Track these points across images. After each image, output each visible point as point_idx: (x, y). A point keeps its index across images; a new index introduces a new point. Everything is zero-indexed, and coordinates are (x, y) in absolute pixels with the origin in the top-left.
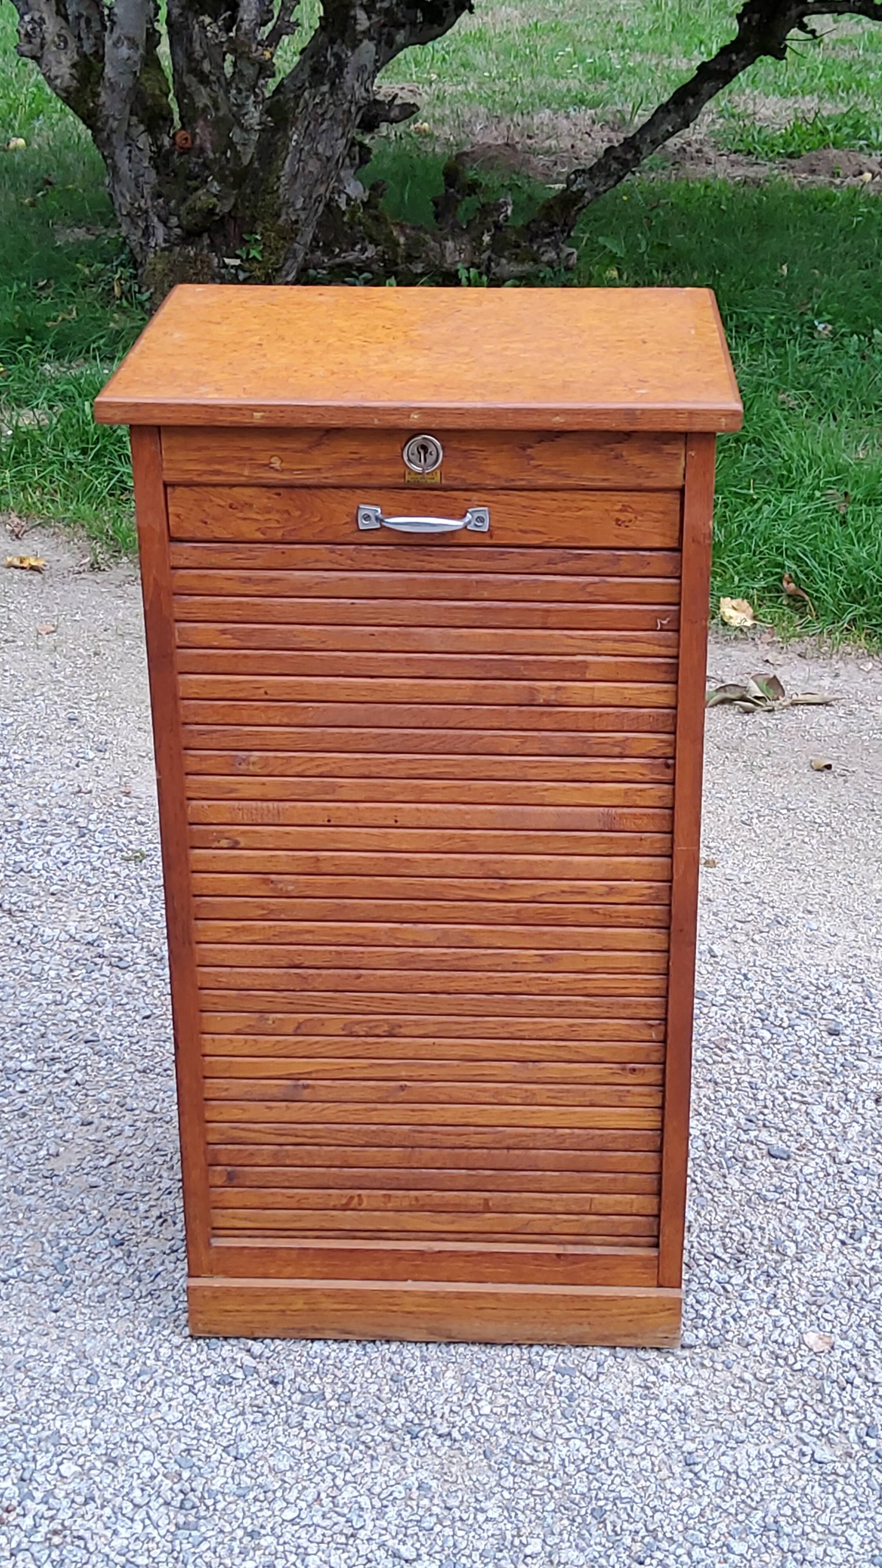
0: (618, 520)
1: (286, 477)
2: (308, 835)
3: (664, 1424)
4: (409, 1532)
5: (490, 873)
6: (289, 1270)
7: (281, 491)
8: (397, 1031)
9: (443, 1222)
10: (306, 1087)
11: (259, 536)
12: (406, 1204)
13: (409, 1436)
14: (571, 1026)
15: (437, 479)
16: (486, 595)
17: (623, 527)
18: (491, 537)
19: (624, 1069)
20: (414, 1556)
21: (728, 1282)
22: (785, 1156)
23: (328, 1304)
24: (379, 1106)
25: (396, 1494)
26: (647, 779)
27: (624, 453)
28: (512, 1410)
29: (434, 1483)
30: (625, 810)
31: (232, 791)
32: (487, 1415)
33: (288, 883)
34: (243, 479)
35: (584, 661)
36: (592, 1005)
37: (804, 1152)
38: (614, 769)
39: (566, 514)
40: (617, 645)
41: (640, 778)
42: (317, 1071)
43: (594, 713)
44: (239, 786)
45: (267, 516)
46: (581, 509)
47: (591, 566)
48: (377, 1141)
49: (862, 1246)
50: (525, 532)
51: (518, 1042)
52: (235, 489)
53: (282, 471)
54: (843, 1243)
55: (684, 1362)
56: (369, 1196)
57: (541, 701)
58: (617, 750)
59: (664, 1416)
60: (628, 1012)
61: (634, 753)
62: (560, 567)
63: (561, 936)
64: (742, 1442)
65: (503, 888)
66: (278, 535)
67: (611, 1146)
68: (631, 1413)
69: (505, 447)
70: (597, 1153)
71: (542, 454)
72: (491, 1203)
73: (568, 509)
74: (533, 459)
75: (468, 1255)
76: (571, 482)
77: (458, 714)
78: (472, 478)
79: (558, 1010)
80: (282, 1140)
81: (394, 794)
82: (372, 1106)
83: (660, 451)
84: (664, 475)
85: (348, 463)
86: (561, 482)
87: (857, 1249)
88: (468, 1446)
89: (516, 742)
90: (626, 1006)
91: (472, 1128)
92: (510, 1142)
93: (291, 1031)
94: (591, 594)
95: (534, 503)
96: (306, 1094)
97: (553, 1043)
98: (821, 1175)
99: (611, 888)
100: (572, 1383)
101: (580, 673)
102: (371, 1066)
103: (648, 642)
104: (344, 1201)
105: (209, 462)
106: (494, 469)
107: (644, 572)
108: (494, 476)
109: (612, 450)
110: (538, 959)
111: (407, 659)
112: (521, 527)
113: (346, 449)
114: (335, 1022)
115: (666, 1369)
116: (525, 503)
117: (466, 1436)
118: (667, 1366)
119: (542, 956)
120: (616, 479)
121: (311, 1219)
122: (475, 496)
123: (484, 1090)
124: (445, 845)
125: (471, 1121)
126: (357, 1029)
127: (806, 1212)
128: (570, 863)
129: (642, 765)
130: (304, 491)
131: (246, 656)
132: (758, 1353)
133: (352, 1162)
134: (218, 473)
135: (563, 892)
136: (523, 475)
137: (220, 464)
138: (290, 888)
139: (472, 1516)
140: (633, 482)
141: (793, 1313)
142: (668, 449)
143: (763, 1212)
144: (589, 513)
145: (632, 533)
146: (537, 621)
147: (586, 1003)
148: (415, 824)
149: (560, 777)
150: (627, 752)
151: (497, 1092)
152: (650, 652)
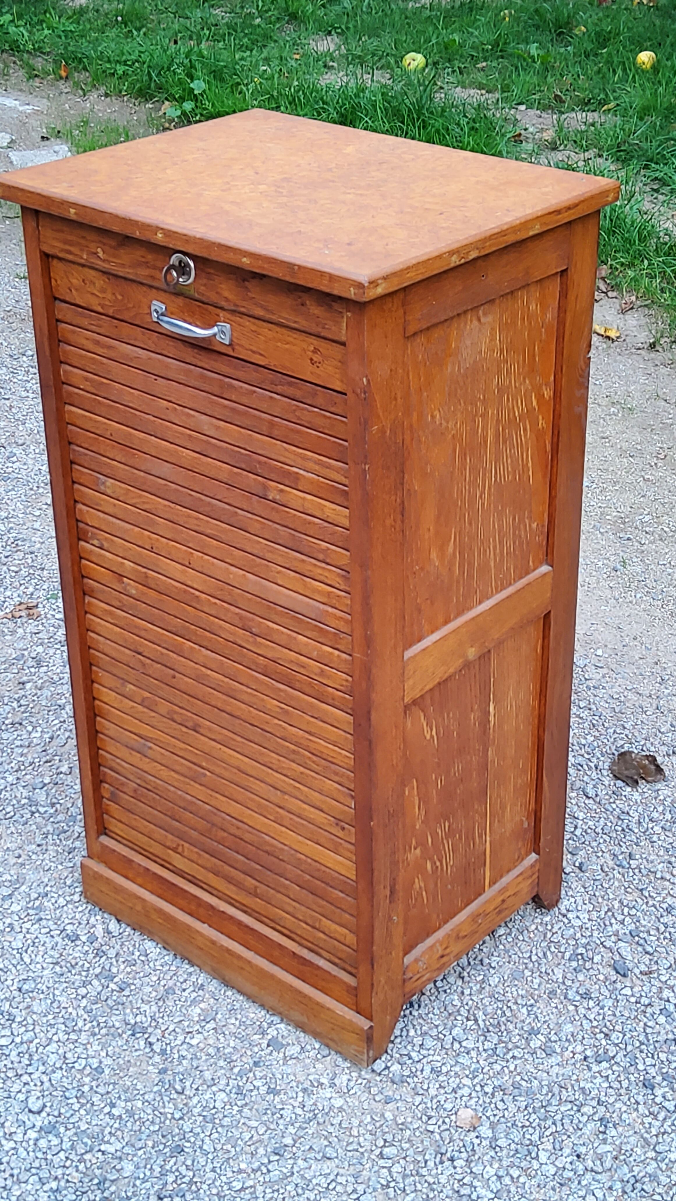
0: (311, 360)
1: (106, 265)
2: (140, 554)
3: (293, 1116)
4: (54, 1093)
5: (246, 628)
6: (140, 880)
7: (111, 277)
8: (198, 729)
9: (231, 891)
10: (150, 748)
11: (100, 309)
12: (208, 865)
13: (130, 1032)
14: (302, 773)
15: (192, 292)
16: (233, 398)
17: (315, 366)
18: (233, 350)
19: (337, 824)
20: (35, 1109)
21: (460, 1043)
22: (622, 973)
23: (154, 916)
24: (192, 783)
25: (76, 1065)
26: (341, 588)
27: (308, 302)
28: (211, 1051)
29: (107, 1071)
30: (330, 610)
31: (97, 505)
32: (192, 1046)
33: (133, 589)
34: (83, 261)
35: (297, 473)
36: (314, 762)
37: (644, 978)
38: (320, 571)
39: (279, 344)
40: (317, 467)
41: (337, 586)
42: (157, 740)
43: (305, 520)
44: (102, 503)
45: (104, 295)
46: (288, 343)
47: (298, 394)
48: (190, 808)
49: (595, 1068)
50: (254, 352)
51: (270, 771)
52: (86, 269)
53: (104, 261)
54: (585, 1058)
55: (359, 1081)
56: (188, 849)
57: (270, 498)
58: (321, 556)
59: (299, 1111)
60: (337, 778)
61: (333, 563)
62: (279, 389)
63: (292, 697)
64: (329, 1159)
65: (255, 643)
66: (110, 312)
67: (331, 883)
68: (282, 1096)
69: (232, 276)
70: (323, 885)
71: (254, 289)
72: (258, 891)
73: (280, 340)
74: (250, 291)
75: (240, 923)
76: (274, 318)
77: (222, 492)
78: (213, 297)
79: (292, 756)
80: (138, 781)
81: (189, 542)
82: (187, 780)
83: (330, 307)
84: (333, 328)
85: (139, 264)
86: (268, 316)
87: (590, 1069)
88: (157, 1059)
89: (258, 526)
90: (336, 774)
91: (247, 827)
92: (268, 848)
93: (139, 702)
94: (299, 418)
95: (258, 330)
96: (150, 753)
97: (292, 782)
98: (633, 1000)
99: (322, 671)
100: (271, 1054)
101: (294, 482)
102: (186, 750)
103: (337, 470)
104: (174, 846)
105: (65, 242)
106: (226, 294)
107: (332, 409)
108: (227, 300)
109: (300, 297)
110: (278, 710)
111: (190, 436)
112: (252, 347)
113: (139, 253)
114: (164, 707)
115: (342, 1080)
116: (254, 328)
117: (163, 1052)
118: (345, 1078)
119: (282, 708)
120: (303, 323)
121: (157, 849)
122: (222, 314)
123: (252, 800)
124: (218, 594)
125: (245, 820)
126: (175, 717)
127: (584, 1022)
128: (295, 638)
129: (339, 574)
130: (123, 280)
131: (99, 402)
132: (416, 1104)
133: (177, 817)
134: (70, 252)
135: (292, 661)
136: (244, 303)
137: (71, 245)
138: (134, 592)
139: (102, 1105)
140: (315, 329)
141: (478, 1088)
142: (336, 306)
143: (553, 1005)
144: (294, 348)
145: (321, 373)
146: (265, 429)
147: (309, 758)
148: (200, 569)
149: (287, 566)
150: (328, 561)
151: (259, 805)
152: (338, 480)
